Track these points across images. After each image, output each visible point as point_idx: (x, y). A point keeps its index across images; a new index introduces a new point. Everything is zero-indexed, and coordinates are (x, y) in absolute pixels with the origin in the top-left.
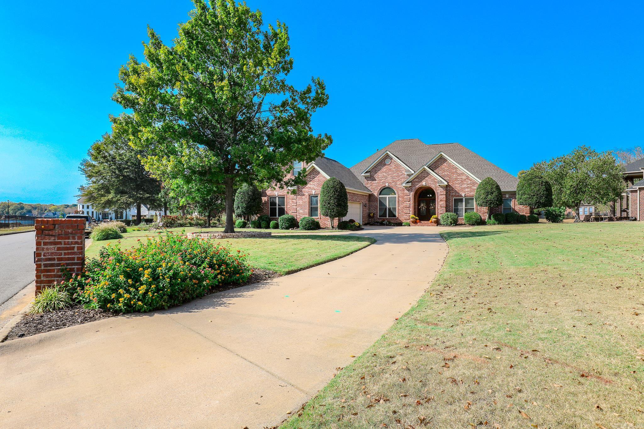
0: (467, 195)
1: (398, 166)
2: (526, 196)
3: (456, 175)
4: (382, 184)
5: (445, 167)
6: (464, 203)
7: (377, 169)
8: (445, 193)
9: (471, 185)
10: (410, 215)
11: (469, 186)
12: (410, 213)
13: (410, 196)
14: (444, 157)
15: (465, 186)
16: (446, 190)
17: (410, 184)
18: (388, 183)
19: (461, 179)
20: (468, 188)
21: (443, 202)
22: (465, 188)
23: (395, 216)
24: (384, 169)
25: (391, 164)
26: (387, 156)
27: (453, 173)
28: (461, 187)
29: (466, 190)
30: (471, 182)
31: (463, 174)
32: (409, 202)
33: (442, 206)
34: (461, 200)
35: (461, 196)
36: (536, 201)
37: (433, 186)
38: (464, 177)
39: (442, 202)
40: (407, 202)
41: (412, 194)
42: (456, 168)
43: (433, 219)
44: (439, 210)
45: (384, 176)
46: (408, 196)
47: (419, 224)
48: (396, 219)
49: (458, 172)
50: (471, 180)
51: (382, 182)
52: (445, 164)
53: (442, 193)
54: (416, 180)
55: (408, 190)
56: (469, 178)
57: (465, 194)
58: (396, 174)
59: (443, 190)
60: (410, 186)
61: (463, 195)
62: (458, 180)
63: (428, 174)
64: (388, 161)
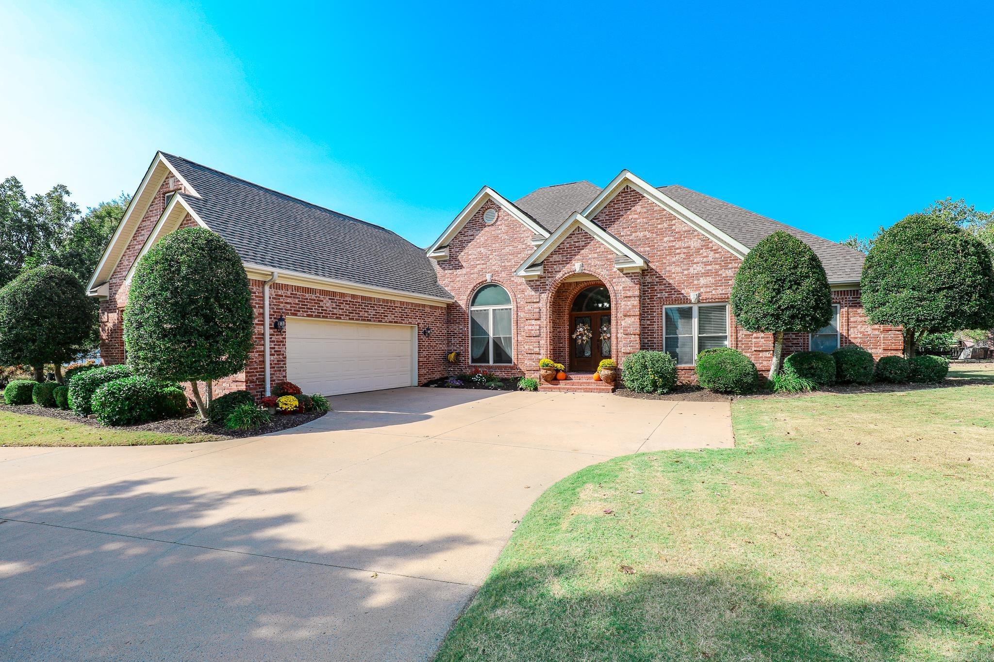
0: (704, 296)
1: (514, 226)
2: (905, 293)
3: (672, 239)
4: (476, 275)
5: (636, 216)
6: (695, 321)
7: (466, 238)
8: (637, 293)
9: (717, 267)
10: (540, 357)
11: (709, 267)
12: (542, 352)
13: (540, 305)
14: (634, 187)
15: (699, 268)
16: (643, 284)
17: (538, 272)
18: (490, 274)
19: (685, 251)
20: (707, 274)
21: (632, 319)
22: (698, 276)
23: (510, 361)
24: (482, 237)
25: (499, 223)
26: (489, 204)
27: (661, 233)
28: (686, 272)
29: (703, 281)
30: (717, 255)
31: (690, 233)
32: (538, 322)
33: (631, 330)
34: (686, 314)
35: (687, 301)
36: (947, 307)
37: (602, 274)
38: (695, 243)
39: (629, 321)
40: (533, 322)
41: (545, 298)
42: (671, 218)
43: (602, 371)
44: (621, 345)
45: (481, 256)
46: (536, 305)
47: (562, 384)
48: (512, 368)
49: (678, 227)
50: (716, 251)
51: (476, 270)
52: (638, 208)
53: (629, 294)
54: (556, 258)
55: (536, 289)
56: (711, 245)
57: (699, 295)
58: (511, 248)
59: (632, 284)
60: (541, 277)
61: (693, 297)
62: (678, 251)
63: (588, 238)
64: (490, 217)
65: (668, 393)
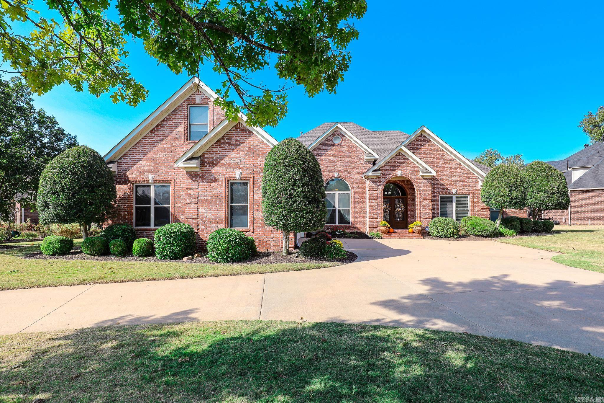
0: (459, 191)
1: (352, 148)
2: (541, 194)
3: (444, 162)
4: (328, 173)
5: (426, 149)
6: (454, 204)
7: (321, 151)
8: (430, 188)
9: (465, 178)
10: (378, 220)
11: (461, 178)
12: (378, 217)
13: (378, 192)
14: (425, 135)
15: (455, 178)
16: (433, 185)
17: (379, 174)
18: (337, 173)
19: (450, 169)
20: (460, 181)
21: (428, 201)
22: (456, 181)
23: (349, 223)
24: (332, 151)
25: (343, 144)
26: (337, 132)
27: (439, 159)
28: (450, 179)
29: (458, 184)
30: (465, 172)
31: (452, 160)
32: (377, 201)
33: (427, 207)
34: (450, 199)
35: (452, 193)
36: (557, 200)
37: (412, 178)
38: (454, 166)
39: (427, 202)
40: (374, 201)
41: (381, 188)
42: (443, 152)
43: (414, 226)
44: (422, 214)
45: (331, 162)
46: (375, 192)
47: (393, 235)
48: (350, 227)
49: (447, 157)
50: (464, 170)
51: (328, 170)
52: (427, 146)
53: (427, 188)
54: (387, 167)
55: (375, 183)
56: (462, 167)
57: (457, 191)
58: (350, 159)
59: (427, 184)
60: (378, 177)
61: (454, 191)
62: (446, 169)
63: (405, 159)
64: (336, 140)
65: (458, 238)
